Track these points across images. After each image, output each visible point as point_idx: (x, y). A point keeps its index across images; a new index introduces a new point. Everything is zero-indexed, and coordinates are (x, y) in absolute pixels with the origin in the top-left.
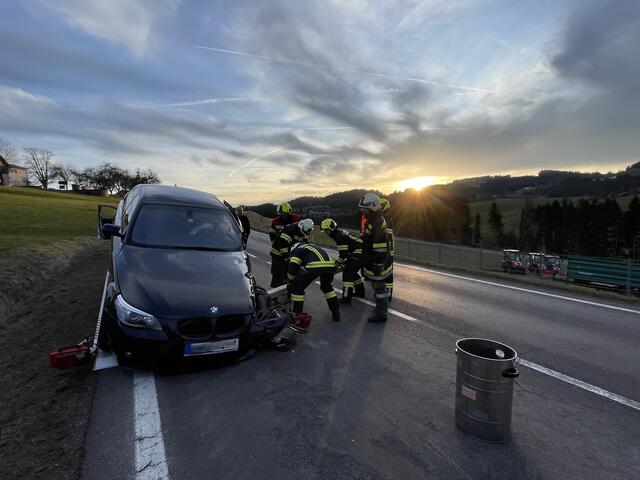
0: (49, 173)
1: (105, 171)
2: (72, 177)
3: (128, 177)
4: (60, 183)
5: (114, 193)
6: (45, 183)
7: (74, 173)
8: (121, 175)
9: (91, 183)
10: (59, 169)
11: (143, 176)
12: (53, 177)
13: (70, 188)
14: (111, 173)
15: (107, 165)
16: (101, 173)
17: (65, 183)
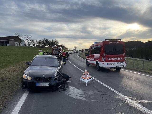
0: (30, 42)
1: (44, 40)
2: (36, 43)
3: (50, 42)
4: (33, 44)
5: (47, 47)
6: (29, 44)
7: (37, 42)
8: (48, 41)
9: (41, 44)
10: (33, 41)
11: (54, 41)
12: (31, 43)
13: (35, 46)
14: (46, 41)
15: (45, 39)
16: (43, 41)
17: (34, 44)
